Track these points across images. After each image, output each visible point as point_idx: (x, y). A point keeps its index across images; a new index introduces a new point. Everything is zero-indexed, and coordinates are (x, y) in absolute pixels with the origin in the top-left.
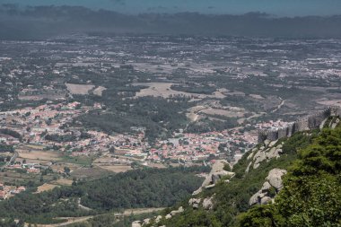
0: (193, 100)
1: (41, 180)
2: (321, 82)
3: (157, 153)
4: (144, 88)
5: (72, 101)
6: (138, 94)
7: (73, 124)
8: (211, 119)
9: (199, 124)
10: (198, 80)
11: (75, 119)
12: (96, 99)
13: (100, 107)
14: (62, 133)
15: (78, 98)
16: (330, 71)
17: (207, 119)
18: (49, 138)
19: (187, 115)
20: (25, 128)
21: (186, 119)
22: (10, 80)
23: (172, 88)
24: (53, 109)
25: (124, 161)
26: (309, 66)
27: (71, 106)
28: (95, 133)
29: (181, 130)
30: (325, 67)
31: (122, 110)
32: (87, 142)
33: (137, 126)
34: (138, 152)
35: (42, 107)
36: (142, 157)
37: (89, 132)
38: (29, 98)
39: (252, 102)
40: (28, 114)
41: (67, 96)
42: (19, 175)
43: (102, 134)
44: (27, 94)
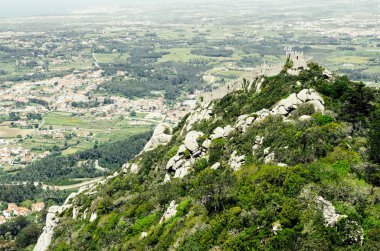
0: (210, 64)
1: (66, 145)
2: (333, 42)
3: (174, 115)
4: (165, 54)
5: (97, 69)
6: (160, 60)
7: (97, 90)
9: (216, 85)
10: (215, 44)
11: (99, 87)
12: (121, 66)
13: (122, 73)
14: (85, 100)
15: (103, 66)
16: (340, 30)
17: (223, 80)
18: (74, 105)
19: (204, 77)
20: (53, 97)
21: (203, 81)
22: (41, 52)
23: (193, 52)
24: (79, 77)
25: (144, 123)
26: (321, 26)
27: (97, 74)
28: (117, 98)
29: (198, 92)
30: (338, 27)
31: (143, 76)
32: (108, 107)
33: (157, 89)
34: (157, 114)
35: (69, 76)
36: (161, 119)
37: (112, 98)
38: (58, 69)
40: (56, 84)
41: (93, 65)
42: (45, 140)
43: (124, 99)
44: (56, 65)
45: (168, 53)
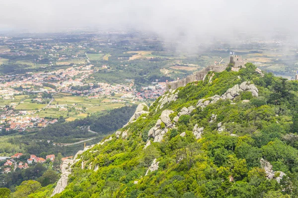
0: (165, 61)
1: (68, 115)
3: (141, 95)
4: (134, 54)
5: (88, 64)
6: (131, 58)
7: (89, 78)
8: (176, 72)
9: (169, 76)
11: (90, 76)
12: (104, 62)
13: (106, 67)
14: (81, 85)
15: (93, 62)
17: (173, 72)
18: (73, 88)
19: (161, 70)
20: (59, 83)
21: (160, 73)
22: (52, 53)
23: (153, 53)
24: (76, 70)
25: (120, 101)
27: (88, 67)
28: (102, 84)
29: (157, 80)
31: (120, 69)
32: (97, 90)
33: (130, 78)
34: (129, 95)
35: (70, 69)
36: (132, 98)
37: (99, 84)
38: (62, 63)
39: (203, 60)
40: (61, 74)
41: (86, 61)
42: (54, 112)
43: (107, 85)
44: (62, 61)
45: (137, 54)
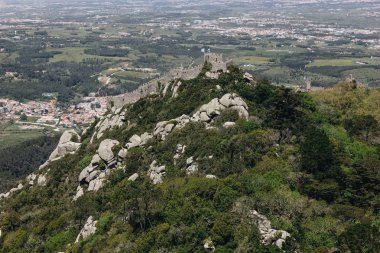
0: (105, 63)
2: (232, 41)
3: (68, 118)
4: (57, 53)
6: (51, 60)
8: (123, 81)
9: (112, 87)
10: (111, 43)
12: (8, 66)
13: (11, 74)
16: (239, 30)
17: (119, 81)
19: (99, 79)
21: (98, 82)
23: (86, 52)
25: (36, 127)
26: (220, 25)
28: (5, 101)
29: (93, 94)
30: (235, 25)
31: (33, 77)
33: (50, 92)
34: (49, 118)
36: (53, 123)
39: (164, 62)
43: (13, 102)
45: (60, 53)
